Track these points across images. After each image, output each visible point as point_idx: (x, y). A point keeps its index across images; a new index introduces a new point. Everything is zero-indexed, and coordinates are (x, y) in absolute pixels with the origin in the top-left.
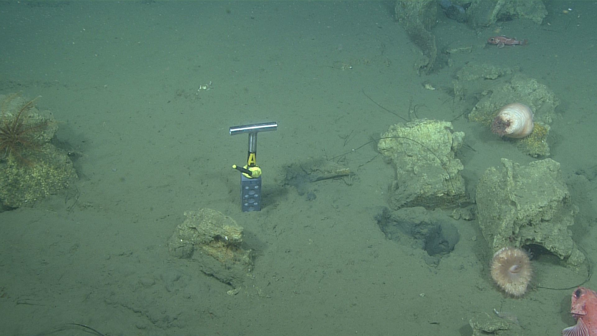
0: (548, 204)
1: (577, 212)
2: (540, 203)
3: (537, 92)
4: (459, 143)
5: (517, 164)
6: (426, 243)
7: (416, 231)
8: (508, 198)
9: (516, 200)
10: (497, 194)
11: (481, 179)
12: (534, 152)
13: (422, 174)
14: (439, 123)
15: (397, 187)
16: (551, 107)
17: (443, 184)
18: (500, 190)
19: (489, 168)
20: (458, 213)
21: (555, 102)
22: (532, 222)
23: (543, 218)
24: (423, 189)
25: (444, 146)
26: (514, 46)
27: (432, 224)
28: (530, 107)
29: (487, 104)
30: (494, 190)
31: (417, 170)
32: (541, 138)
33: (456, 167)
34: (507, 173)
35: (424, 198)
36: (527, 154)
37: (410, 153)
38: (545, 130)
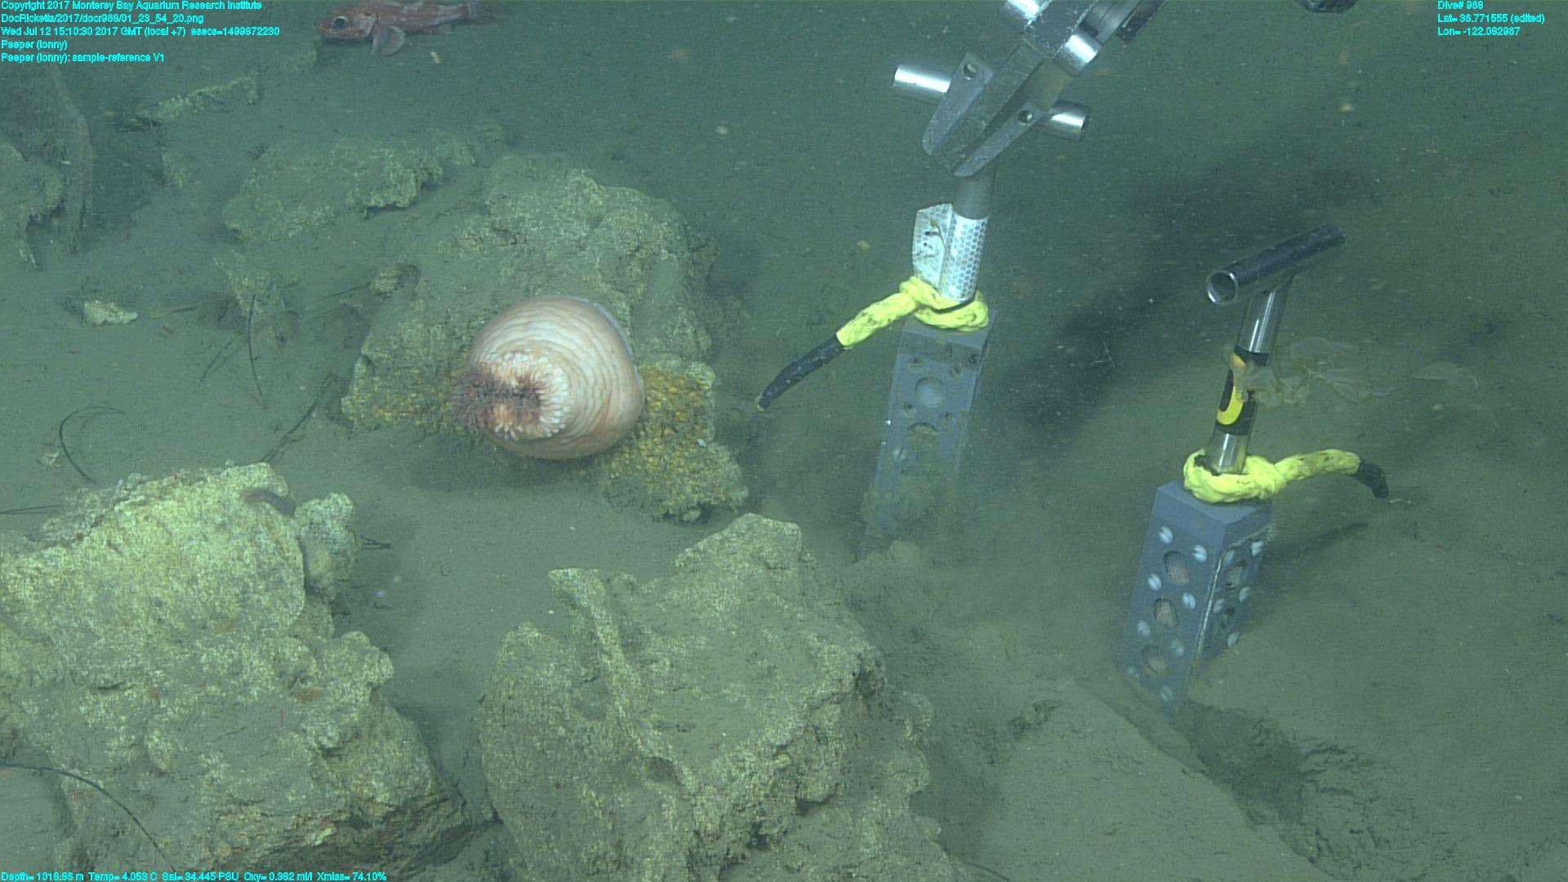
0: (802, 725)
1: (927, 721)
2: (769, 733)
3: (609, 227)
4: (337, 554)
5: (625, 577)
8: (632, 755)
9: (666, 751)
10: (580, 748)
11: (490, 697)
12: (682, 500)
13: (195, 763)
14: (209, 479)
16: (689, 278)
17: (318, 780)
18: (588, 724)
19: (510, 637)
22: (763, 832)
23: (801, 794)
25: (267, 590)
28: (604, 300)
30: (562, 731)
31: (167, 747)
32: (693, 431)
33: (356, 672)
34: (593, 636)
36: (655, 519)
37: (102, 671)
38: (695, 387)
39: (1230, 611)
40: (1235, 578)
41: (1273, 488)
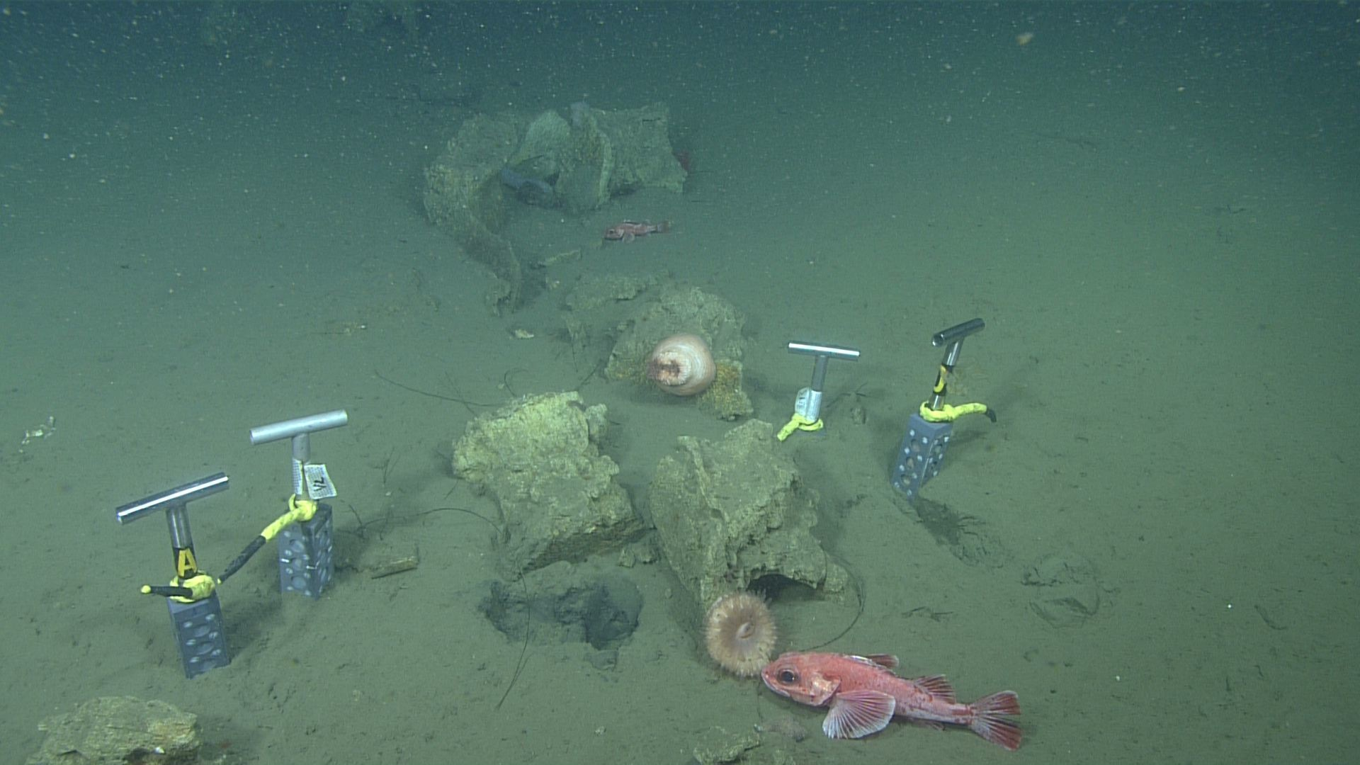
0: (770, 499)
1: (817, 500)
2: (758, 502)
3: (705, 309)
4: (601, 426)
5: (706, 440)
6: (586, 627)
7: (563, 611)
8: (706, 507)
9: (719, 506)
10: (686, 503)
11: (654, 483)
12: (728, 412)
13: (547, 500)
14: (556, 397)
15: (508, 536)
16: (735, 329)
17: (591, 509)
18: (690, 495)
19: (662, 461)
20: (629, 553)
21: (738, 321)
22: (754, 538)
23: (769, 525)
24: (557, 528)
25: (575, 438)
26: (650, 235)
27: (588, 588)
28: (702, 336)
29: (630, 345)
30: (680, 497)
31: (537, 494)
32: (733, 386)
33: (606, 470)
34: (693, 462)
35: (563, 543)
36: (717, 419)
37: (516, 465)
38: (735, 369)
39: (935, 463)
40: (938, 450)
41: (954, 417)
